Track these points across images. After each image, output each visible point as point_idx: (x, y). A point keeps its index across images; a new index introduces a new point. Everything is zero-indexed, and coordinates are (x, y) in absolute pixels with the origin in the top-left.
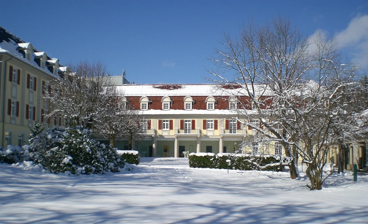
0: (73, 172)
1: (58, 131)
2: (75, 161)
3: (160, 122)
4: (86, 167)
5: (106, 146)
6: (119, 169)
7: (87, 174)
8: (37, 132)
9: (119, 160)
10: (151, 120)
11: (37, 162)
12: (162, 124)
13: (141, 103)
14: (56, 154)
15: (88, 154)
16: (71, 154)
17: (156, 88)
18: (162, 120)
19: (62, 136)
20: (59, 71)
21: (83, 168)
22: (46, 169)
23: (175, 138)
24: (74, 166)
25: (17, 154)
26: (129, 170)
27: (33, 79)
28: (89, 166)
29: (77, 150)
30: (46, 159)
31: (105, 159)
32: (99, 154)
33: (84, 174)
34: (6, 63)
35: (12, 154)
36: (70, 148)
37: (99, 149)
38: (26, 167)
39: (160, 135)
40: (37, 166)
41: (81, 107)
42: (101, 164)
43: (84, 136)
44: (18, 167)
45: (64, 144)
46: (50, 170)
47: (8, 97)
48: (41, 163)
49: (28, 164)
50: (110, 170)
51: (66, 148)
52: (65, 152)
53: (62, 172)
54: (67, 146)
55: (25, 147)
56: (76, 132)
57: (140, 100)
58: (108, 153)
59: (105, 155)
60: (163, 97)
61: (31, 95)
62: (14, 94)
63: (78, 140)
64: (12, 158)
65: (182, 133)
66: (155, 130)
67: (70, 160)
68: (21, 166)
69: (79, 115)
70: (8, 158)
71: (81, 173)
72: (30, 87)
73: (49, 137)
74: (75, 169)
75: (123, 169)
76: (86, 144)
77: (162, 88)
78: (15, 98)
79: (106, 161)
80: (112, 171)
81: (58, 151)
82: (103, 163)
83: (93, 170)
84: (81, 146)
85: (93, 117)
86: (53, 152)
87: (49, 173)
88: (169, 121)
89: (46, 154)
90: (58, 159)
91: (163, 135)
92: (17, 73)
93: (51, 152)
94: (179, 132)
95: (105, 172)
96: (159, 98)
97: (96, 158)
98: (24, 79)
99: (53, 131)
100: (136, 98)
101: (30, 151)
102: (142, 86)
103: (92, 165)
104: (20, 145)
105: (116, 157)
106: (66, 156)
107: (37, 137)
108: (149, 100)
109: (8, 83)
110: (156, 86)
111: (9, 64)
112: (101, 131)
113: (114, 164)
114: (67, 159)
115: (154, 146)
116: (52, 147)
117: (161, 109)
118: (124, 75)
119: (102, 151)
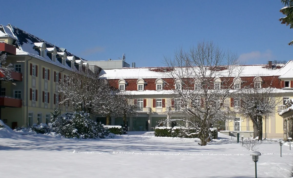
0: (78, 137)
1: (69, 115)
2: (79, 132)
3: (154, 101)
4: (85, 135)
5: (97, 123)
6: (105, 136)
7: (86, 139)
8: (56, 115)
9: (105, 131)
10: (146, 99)
11: (57, 133)
12: (156, 103)
13: (138, 85)
14: (69, 128)
15: (86, 127)
16: (76, 128)
17: (151, 70)
18: (156, 99)
19: (71, 118)
20: (67, 60)
21: (84, 135)
22: (63, 136)
23: (167, 114)
24: (78, 134)
25: (46, 128)
26: (112, 137)
27: (47, 71)
28: (86, 134)
29: (80, 125)
30: (63, 131)
31: (96, 131)
32: (93, 128)
33: (84, 138)
34: (27, 62)
35: (44, 128)
36: (76, 125)
37: (93, 125)
38: (52, 135)
39: (154, 112)
40: (58, 135)
41: (84, 97)
42: (94, 133)
43: (84, 118)
44: (48, 135)
45: (73, 122)
46: (65, 137)
47: (30, 87)
48: (60, 133)
49: (53, 133)
50: (99, 137)
51: (74, 124)
52: (73, 127)
53: (72, 137)
54: (75, 123)
55: (50, 124)
56: (80, 115)
57: (136, 82)
58: (98, 127)
59: (97, 128)
60: (157, 79)
61: (46, 83)
62: (34, 85)
63: (81, 120)
64: (44, 130)
65: (173, 110)
66: (150, 108)
67: (76, 131)
68: (49, 135)
69: (82, 102)
70: (41, 130)
71: (82, 138)
72: (45, 77)
73: (64, 118)
74: (79, 136)
75: (108, 137)
76: (85, 122)
77: (156, 71)
78: (35, 87)
79: (97, 132)
80: (100, 137)
81: (70, 126)
82: (94, 132)
83: (89, 136)
84: (82, 123)
85: (92, 103)
86: (67, 127)
87: (65, 138)
88: (162, 100)
89: (63, 128)
90: (70, 130)
91: (157, 112)
92: (35, 68)
93: (66, 127)
94: (170, 109)
95: (96, 138)
96: (154, 80)
97: (91, 130)
98: (40, 72)
99: (66, 115)
100: (133, 80)
101: (53, 126)
102: (139, 69)
103: (88, 134)
104: (47, 123)
105: (104, 129)
106: (74, 129)
107: (57, 118)
108: (145, 82)
109: (30, 76)
110: (152, 69)
111: (30, 62)
112: (99, 112)
113: (102, 133)
114: (74, 131)
115: (149, 121)
116: (66, 124)
117: (155, 90)
118: (124, 59)
119: (95, 126)
